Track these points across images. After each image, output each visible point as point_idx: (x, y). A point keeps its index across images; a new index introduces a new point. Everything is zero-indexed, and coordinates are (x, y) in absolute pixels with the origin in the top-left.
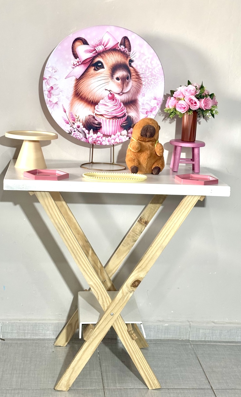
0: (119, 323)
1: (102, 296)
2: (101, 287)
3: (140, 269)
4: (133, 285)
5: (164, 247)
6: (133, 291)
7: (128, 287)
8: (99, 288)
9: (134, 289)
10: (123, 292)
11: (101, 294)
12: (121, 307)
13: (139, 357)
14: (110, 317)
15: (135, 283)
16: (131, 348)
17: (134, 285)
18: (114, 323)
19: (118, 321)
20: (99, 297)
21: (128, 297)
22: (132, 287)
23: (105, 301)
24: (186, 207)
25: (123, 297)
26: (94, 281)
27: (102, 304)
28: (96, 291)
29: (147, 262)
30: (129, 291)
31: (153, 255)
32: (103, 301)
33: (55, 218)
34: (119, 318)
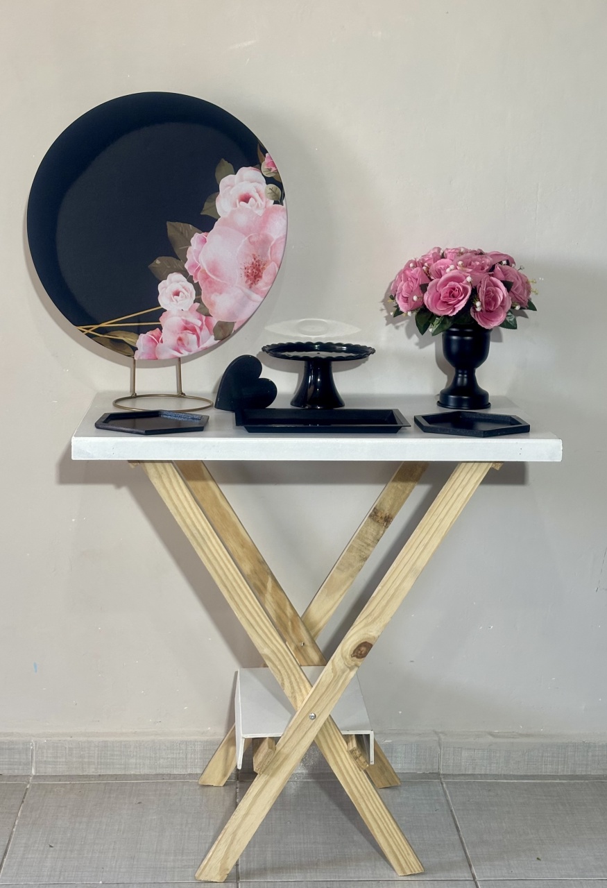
0: (329, 734)
1: (289, 677)
2: (287, 659)
3: (370, 619)
4: (355, 654)
5: (421, 569)
6: (356, 665)
7: (346, 659)
8: (283, 661)
9: (359, 662)
10: (334, 670)
11: (288, 674)
12: (332, 701)
13: (374, 806)
14: (309, 722)
15: (359, 650)
16: (356, 787)
17: (357, 653)
18: (317, 736)
19: (327, 731)
20: (283, 680)
21: (345, 679)
22: (355, 658)
23: (296, 688)
24: (464, 483)
25: (336, 678)
26: (271, 646)
27: (290, 695)
28: (278, 668)
29: (384, 603)
30: (348, 667)
31: (397, 589)
32: (293, 687)
33: (184, 515)
34: (327, 723)
